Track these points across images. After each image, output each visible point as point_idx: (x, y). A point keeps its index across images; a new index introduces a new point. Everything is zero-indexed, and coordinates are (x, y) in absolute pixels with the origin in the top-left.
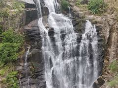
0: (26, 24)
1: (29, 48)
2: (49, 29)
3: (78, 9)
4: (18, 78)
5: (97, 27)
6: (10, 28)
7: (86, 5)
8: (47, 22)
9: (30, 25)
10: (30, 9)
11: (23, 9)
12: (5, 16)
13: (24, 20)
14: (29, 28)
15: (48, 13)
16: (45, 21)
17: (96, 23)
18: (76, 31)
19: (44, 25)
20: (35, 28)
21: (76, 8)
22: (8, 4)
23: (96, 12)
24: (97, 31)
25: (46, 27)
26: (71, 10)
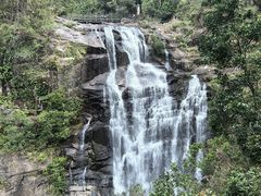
0: (87, 81)
1: (90, 119)
3: (182, 54)
4: (67, 168)
5: (208, 88)
7: (196, 48)
8: (123, 77)
9: (93, 82)
11: (81, 57)
12: (53, 68)
13: (84, 72)
14: (91, 88)
15: (128, 63)
16: (121, 75)
18: (172, 93)
19: (118, 82)
20: (100, 87)
21: (178, 53)
22: (59, 48)
24: (208, 95)
25: (120, 86)
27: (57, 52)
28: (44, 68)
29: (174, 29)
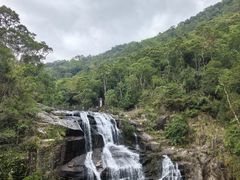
0: (65, 163)
2: (101, 170)
3: (150, 137)
6: (39, 170)
7: (161, 131)
8: (100, 158)
9: (71, 164)
10: (73, 138)
11: (61, 138)
12: (33, 149)
13: (63, 155)
14: (70, 170)
15: (102, 145)
16: (97, 157)
17: (179, 159)
18: (147, 173)
19: (95, 164)
20: (80, 169)
21: (147, 136)
22: (40, 130)
23: (177, 142)
24: (182, 173)
25: (98, 168)
26: (139, 138)
27: (38, 134)
28: (23, 149)
29: (139, 116)
